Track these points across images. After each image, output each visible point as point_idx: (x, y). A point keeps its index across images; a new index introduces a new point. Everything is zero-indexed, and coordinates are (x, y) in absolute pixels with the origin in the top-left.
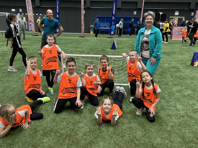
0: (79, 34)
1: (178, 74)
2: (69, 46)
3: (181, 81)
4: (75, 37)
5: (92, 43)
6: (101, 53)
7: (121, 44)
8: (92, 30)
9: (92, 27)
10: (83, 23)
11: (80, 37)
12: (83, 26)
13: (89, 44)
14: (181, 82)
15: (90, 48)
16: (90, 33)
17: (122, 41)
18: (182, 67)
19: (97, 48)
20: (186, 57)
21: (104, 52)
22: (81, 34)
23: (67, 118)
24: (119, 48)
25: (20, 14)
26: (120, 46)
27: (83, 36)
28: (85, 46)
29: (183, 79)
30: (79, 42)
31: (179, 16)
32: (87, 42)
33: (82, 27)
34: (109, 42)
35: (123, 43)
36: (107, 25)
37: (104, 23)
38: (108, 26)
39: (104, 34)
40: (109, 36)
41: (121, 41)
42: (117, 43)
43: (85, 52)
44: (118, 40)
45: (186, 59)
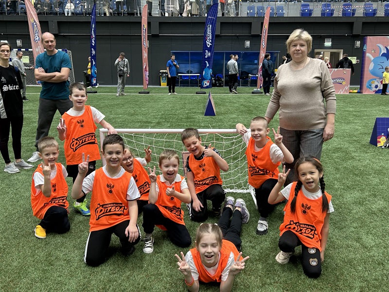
0: (138, 88)
1: (349, 164)
2: (119, 111)
3: (358, 179)
4: (130, 92)
5: (165, 104)
6: (185, 124)
7: (223, 106)
8: (164, 78)
9: (163, 73)
10: (145, 65)
11: (139, 93)
12: (147, 71)
13: (159, 106)
14: (359, 181)
15: (162, 114)
16: (160, 85)
17: (224, 99)
18: (353, 149)
19: (175, 115)
20: (357, 127)
21: (191, 122)
22: (143, 86)
23: (116, 281)
24: (220, 114)
25: (17, 50)
26: (223, 109)
27: (147, 91)
28: (150, 111)
29: (361, 174)
30: (137, 103)
31: (332, 47)
32: (155, 102)
33: (144, 73)
34: (199, 102)
35: (227, 102)
36: (193, 69)
37: (188, 65)
38: (196, 70)
39: (188, 86)
40: (198, 89)
41: (222, 99)
42: (216, 103)
43: (152, 123)
44: (216, 97)
45: (359, 132)
